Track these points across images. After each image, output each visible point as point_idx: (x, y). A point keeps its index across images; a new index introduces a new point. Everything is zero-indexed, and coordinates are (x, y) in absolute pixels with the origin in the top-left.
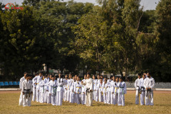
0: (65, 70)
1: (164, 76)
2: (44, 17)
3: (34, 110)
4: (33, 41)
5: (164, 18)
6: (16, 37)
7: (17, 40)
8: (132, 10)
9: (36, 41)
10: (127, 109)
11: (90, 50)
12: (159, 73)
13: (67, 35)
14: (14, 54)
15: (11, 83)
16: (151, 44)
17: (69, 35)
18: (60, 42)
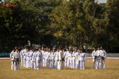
0: (43, 45)
1: (113, 49)
2: (28, 8)
3: (22, 72)
4: (21, 25)
5: (112, 9)
6: (9, 22)
7: (10, 24)
8: (90, 3)
9: (23, 25)
10: (87, 72)
11: (61, 31)
12: (109, 47)
13: (45, 21)
14: (7, 34)
15: (6, 54)
16: (103, 27)
17: (46, 21)
18: (40, 26)
